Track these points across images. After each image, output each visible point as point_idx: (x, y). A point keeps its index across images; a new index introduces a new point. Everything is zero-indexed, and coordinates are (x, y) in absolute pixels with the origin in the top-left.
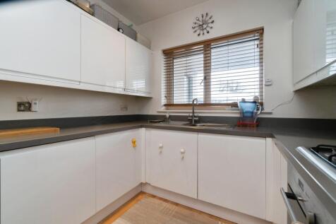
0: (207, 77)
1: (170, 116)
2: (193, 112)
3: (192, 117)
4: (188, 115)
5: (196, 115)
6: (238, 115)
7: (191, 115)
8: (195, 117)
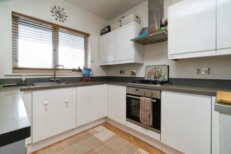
0: (56, 50)
1: (26, 79)
2: (55, 75)
3: (54, 78)
4: (50, 77)
5: (57, 76)
6: (82, 76)
7: (53, 77)
8: (56, 78)
